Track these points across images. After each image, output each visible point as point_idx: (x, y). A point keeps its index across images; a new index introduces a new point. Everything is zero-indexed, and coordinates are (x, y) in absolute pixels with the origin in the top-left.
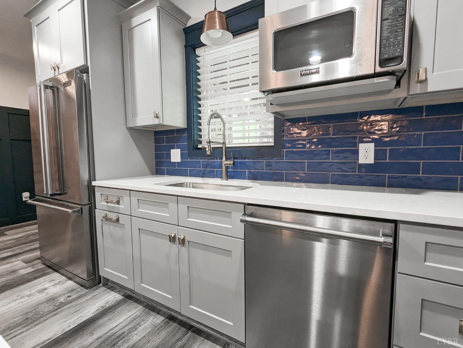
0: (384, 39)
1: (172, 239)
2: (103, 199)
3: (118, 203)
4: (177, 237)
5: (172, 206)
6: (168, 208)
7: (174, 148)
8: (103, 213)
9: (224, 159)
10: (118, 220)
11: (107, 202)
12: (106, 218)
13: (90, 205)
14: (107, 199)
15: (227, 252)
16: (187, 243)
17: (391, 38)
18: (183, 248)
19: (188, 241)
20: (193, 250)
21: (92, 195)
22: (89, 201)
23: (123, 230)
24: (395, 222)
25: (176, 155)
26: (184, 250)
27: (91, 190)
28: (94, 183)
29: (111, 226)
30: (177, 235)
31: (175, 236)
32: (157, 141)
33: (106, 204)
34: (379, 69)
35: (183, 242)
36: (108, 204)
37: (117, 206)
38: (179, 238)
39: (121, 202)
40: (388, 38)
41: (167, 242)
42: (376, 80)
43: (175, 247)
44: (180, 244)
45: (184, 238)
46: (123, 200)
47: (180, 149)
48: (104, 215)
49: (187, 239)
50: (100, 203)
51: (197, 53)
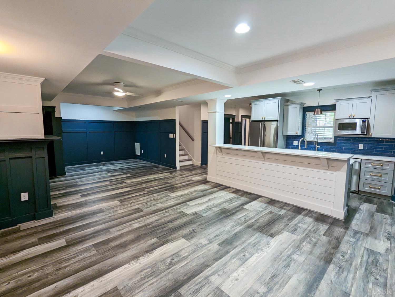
7: (295, 141)
9: (317, 145)
17: (364, 129)
24: (361, 159)
32: (287, 138)
34: (361, 134)
51: (306, 113)
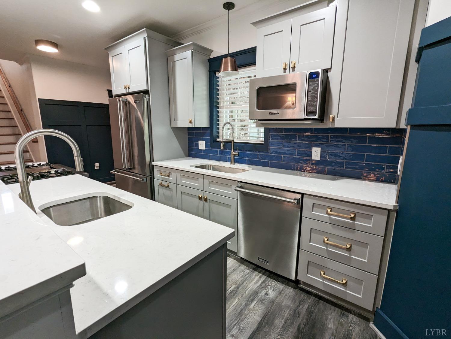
0: (309, 102)
1: (200, 198)
2: (159, 173)
3: (168, 176)
4: (203, 197)
5: (201, 180)
6: (198, 181)
7: (201, 140)
8: (159, 182)
9: (232, 151)
10: (168, 186)
11: (161, 175)
12: (161, 185)
13: (151, 176)
14: (162, 173)
15: (229, 206)
16: (208, 200)
17: (312, 102)
18: (206, 203)
19: (209, 200)
20: (212, 205)
21: (152, 171)
22: (150, 174)
23: (171, 192)
24: (303, 194)
25: (202, 145)
26: (207, 204)
27: (152, 167)
28: (153, 163)
29: (164, 190)
30: (203, 196)
31: (202, 197)
32: (189, 134)
33: (161, 176)
34: (306, 117)
35: (206, 200)
36: (162, 177)
37: (168, 178)
38: (204, 198)
39: (170, 175)
40: (311, 102)
41: (198, 200)
42: (305, 122)
43: (202, 203)
44: (204, 200)
45: (207, 198)
46: (172, 175)
47: (204, 141)
48: (159, 183)
49: (208, 198)
50: (157, 175)
51: (217, 75)
